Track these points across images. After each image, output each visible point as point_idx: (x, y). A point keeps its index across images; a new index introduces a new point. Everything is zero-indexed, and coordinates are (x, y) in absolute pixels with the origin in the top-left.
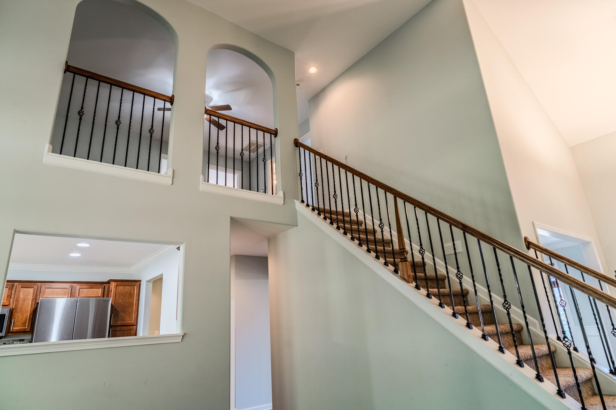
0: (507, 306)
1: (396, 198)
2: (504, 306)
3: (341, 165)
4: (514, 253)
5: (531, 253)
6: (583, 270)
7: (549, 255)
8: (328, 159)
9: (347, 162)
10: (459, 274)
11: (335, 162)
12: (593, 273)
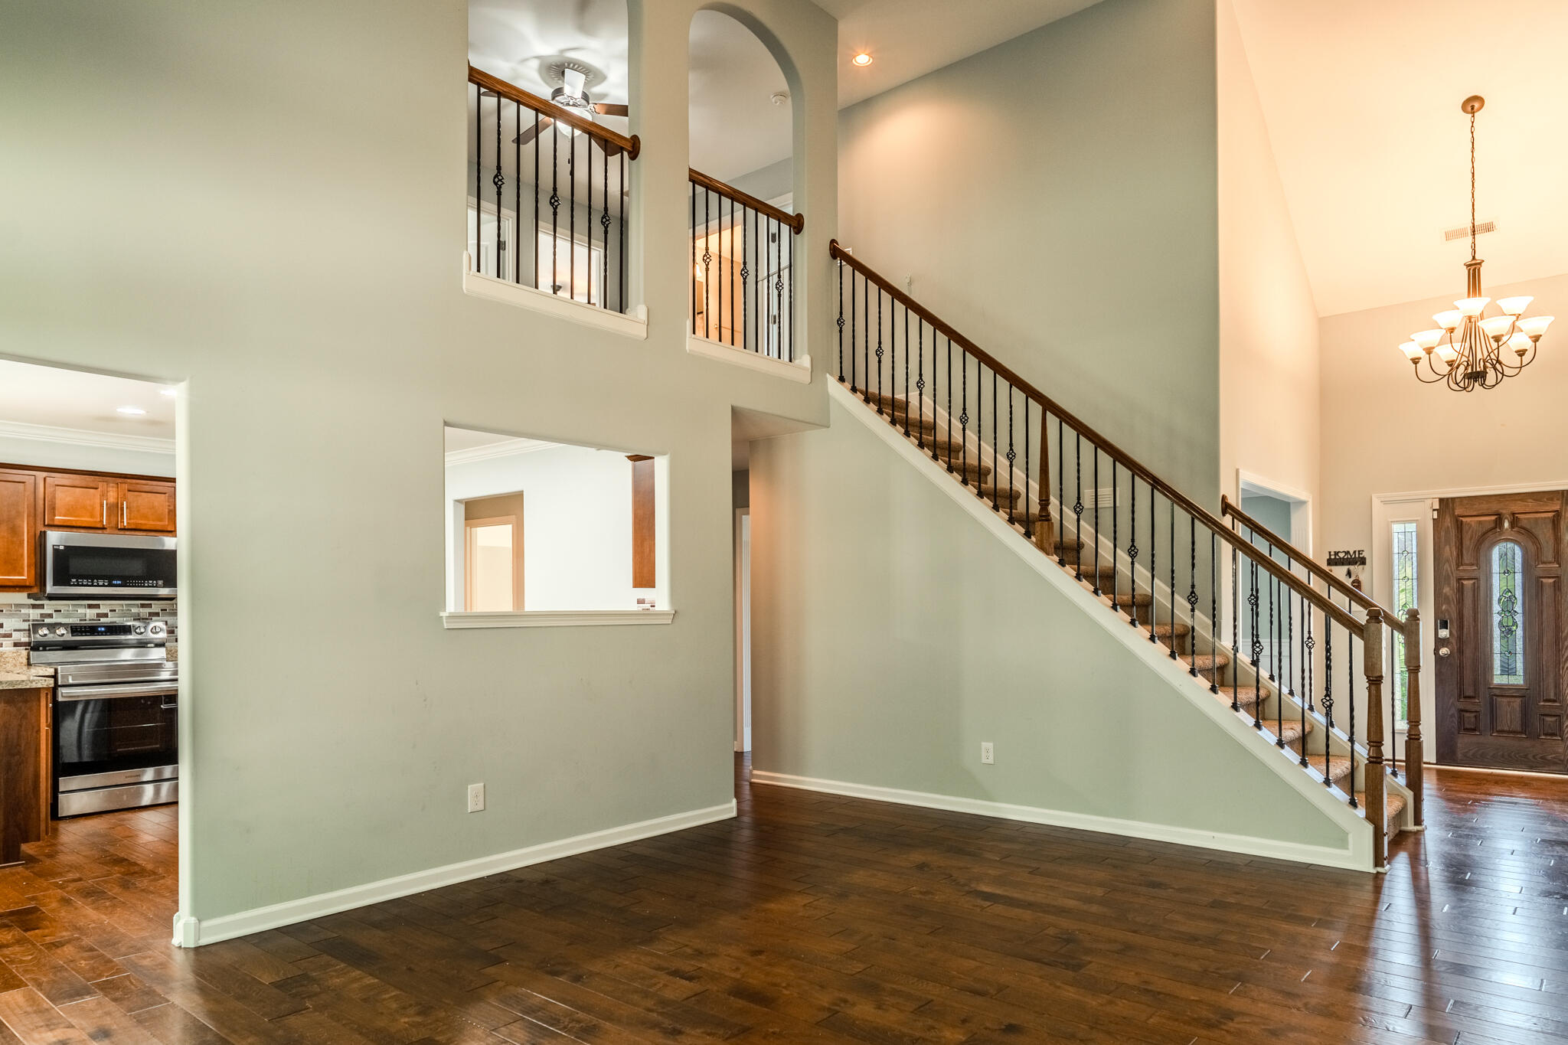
0: (1193, 599)
1: (1046, 413)
2: (1189, 600)
3: (896, 294)
4: (1197, 514)
5: (1227, 521)
6: (1292, 554)
7: (1250, 528)
8: (870, 275)
9: (910, 292)
10: (1133, 551)
11: (883, 285)
12: (1304, 560)
